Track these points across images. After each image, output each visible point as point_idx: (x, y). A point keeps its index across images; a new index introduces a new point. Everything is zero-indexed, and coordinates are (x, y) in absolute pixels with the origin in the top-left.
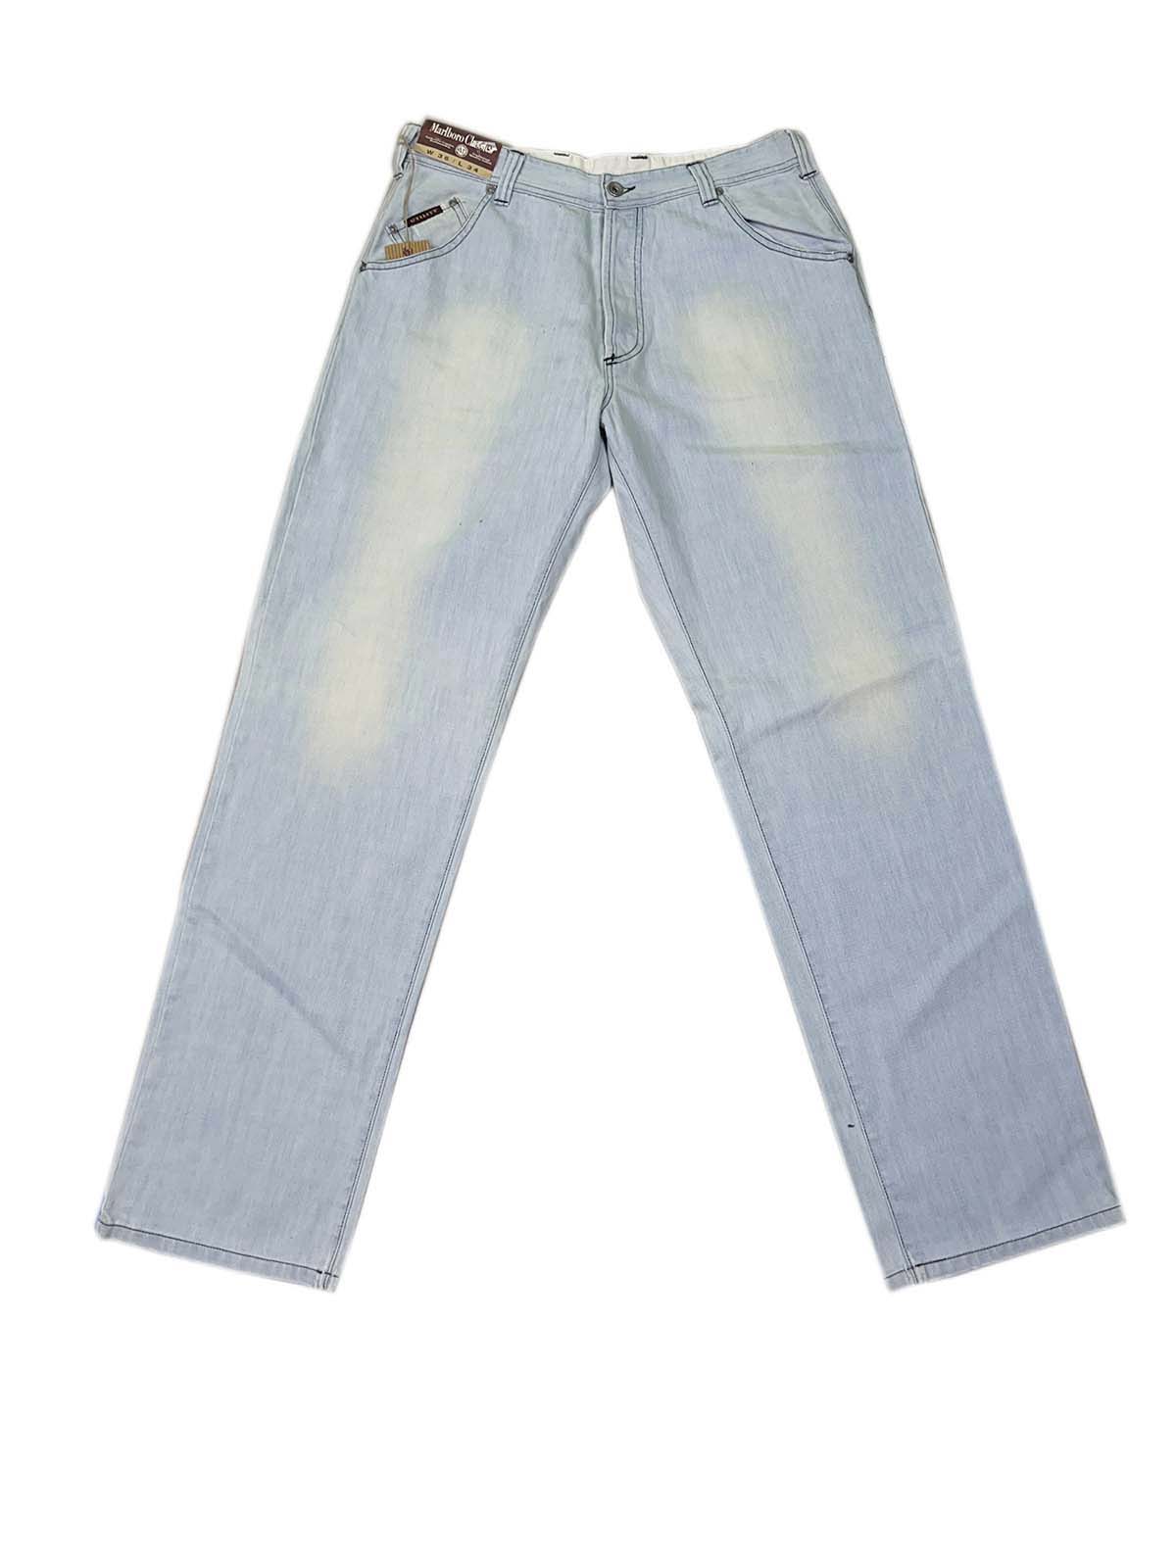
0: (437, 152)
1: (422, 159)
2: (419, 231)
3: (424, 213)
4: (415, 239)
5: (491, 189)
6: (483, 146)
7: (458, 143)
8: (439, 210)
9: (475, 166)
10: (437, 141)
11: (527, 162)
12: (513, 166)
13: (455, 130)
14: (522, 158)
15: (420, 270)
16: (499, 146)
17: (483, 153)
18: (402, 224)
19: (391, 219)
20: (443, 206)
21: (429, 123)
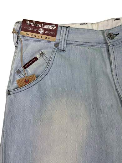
0: (31, 34)
1: (25, 38)
2: (30, 70)
3: (30, 61)
4: (29, 75)
5: (57, 45)
6: (50, 27)
7: (39, 28)
8: (36, 59)
9: (48, 37)
10: (30, 29)
11: (70, 31)
12: (64, 33)
13: (36, 22)
14: (68, 29)
15: (34, 89)
16: (57, 25)
17: (51, 30)
18: (22, 68)
19: (17, 68)
20: (38, 56)
21: (25, 21)
